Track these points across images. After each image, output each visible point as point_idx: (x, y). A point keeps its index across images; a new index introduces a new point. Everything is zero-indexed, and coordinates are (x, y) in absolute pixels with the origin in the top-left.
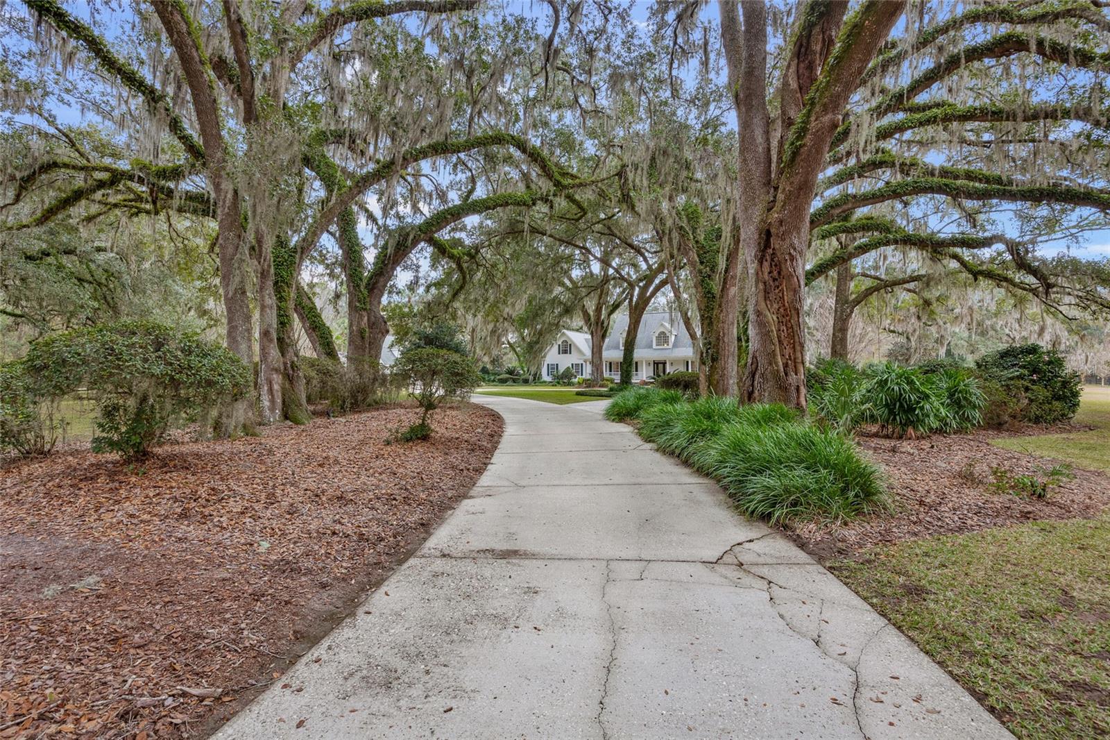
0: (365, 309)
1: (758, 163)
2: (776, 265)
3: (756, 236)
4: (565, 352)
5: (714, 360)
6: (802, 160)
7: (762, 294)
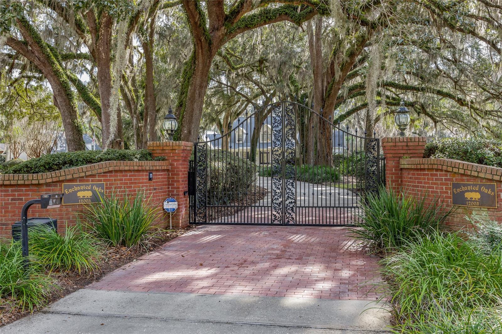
1: (320, 94)
5: (306, 152)
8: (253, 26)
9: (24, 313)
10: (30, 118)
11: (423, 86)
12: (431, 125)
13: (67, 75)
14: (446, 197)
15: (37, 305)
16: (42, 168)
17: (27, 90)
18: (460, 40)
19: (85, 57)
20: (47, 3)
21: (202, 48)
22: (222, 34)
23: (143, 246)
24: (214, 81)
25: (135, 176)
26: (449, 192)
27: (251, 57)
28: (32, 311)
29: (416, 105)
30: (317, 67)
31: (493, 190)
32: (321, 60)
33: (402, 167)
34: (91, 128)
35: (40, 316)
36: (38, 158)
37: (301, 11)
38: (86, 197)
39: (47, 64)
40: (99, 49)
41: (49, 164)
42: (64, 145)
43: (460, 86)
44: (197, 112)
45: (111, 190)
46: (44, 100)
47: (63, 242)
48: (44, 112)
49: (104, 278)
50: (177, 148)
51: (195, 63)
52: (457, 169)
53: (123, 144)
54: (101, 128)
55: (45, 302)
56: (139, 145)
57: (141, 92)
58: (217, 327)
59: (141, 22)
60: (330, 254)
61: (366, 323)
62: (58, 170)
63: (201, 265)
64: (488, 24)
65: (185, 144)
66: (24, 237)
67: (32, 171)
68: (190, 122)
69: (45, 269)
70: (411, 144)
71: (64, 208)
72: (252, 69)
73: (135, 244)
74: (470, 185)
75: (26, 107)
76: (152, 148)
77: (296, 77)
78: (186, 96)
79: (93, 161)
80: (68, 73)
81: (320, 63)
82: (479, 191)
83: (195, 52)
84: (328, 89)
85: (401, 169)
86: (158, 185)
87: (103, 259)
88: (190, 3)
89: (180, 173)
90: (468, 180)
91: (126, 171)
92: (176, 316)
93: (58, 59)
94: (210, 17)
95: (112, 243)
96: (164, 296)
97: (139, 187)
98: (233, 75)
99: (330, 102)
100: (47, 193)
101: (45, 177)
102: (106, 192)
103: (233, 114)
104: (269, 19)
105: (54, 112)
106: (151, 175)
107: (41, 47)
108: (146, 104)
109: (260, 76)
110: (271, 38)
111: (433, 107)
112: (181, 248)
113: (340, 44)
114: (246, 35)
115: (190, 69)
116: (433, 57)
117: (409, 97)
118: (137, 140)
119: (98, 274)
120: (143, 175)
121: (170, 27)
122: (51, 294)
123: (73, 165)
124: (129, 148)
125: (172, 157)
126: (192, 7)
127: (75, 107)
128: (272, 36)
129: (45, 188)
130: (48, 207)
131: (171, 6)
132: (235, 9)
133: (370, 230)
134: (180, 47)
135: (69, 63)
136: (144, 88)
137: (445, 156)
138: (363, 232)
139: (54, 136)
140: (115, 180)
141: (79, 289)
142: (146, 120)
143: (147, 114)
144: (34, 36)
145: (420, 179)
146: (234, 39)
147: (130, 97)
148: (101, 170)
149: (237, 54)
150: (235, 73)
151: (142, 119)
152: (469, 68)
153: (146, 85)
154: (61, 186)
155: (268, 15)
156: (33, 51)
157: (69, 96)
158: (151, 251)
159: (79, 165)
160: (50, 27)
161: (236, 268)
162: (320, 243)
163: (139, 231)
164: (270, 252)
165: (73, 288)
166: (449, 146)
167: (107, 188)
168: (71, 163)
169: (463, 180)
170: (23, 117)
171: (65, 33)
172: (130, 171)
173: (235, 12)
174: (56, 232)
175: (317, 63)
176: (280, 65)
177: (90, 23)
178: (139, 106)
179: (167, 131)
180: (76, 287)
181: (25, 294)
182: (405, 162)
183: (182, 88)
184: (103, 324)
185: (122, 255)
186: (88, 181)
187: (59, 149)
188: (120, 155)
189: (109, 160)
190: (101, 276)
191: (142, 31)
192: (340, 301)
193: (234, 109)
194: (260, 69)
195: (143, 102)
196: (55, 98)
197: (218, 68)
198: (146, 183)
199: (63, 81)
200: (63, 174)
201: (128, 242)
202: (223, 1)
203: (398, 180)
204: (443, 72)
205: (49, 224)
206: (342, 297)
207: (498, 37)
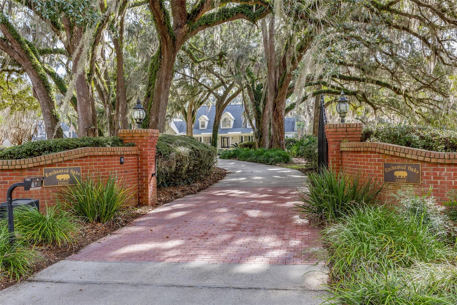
1: (273, 84)
2: (277, 113)
5: (261, 137)
7: (274, 119)
8: (213, 23)
9: (12, 282)
10: (11, 108)
11: (364, 77)
12: (371, 111)
13: (44, 69)
14: (379, 176)
15: (23, 275)
16: (24, 154)
17: (9, 82)
18: (396, 36)
19: (61, 52)
20: (24, 2)
21: (167, 44)
22: (185, 31)
23: (116, 222)
24: (179, 73)
25: (108, 160)
26: (381, 171)
27: (212, 52)
28: (19, 280)
29: (359, 94)
30: (271, 60)
31: (418, 169)
32: (274, 54)
33: (342, 149)
34: (68, 117)
35: (26, 284)
36: (20, 146)
37: (256, 10)
38: (64, 180)
39: (26, 59)
40: (73, 45)
41: (30, 150)
42: (44, 133)
43: (396, 77)
44: (163, 102)
45: (87, 173)
46: (24, 92)
47: (45, 219)
48: (25, 102)
49: (82, 250)
50: (145, 135)
51: (160, 57)
52: (388, 151)
53: (97, 131)
54: (77, 116)
55: (30, 272)
56: (112, 132)
57: (113, 84)
58: (181, 289)
59: (111, 20)
60: (279, 226)
61: (307, 284)
62: (38, 156)
63: (167, 237)
64: (420, 22)
65: (152, 131)
66: (9, 216)
67: (15, 157)
68: (157, 111)
69: (29, 243)
70: (350, 129)
71: (45, 190)
72: (213, 62)
73: (109, 221)
74: (398, 165)
75: (8, 98)
76: (122, 135)
77: (253, 69)
78: (154, 87)
79: (70, 147)
80: (46, 66)
81: (273, 57)
82: (406, 170)
83: (160, 48)
84: (281, 81)
85: (342, 152)
86: (129, 168)
87: (81, 234)
88: (155, 3)
89: (149, 157)
90: (397, 161)
91: (99, 156)
92: (145, 281)
93: (36, 54)
94: (174, 15)
95: (88, 220)
96: (135, 265)
97: (112, 170)
98: (196, 68)
99: (282, 91)
100: (29, 177)
101: (27, 162)
102: (82, 175)
103: (196, 103)
104: (227, 17)
105: (34, 102)
106: (122, 159)
107: (20, 43)
108: (117, 95)
109: (221, 69)
110: (230, 34)
111: (373, 96)
112: (150, 223)
113: (291, 40)
114: (207, 31)
115: (157, 63)
116: (373, 51)
117: (352, 87)
118: (110, 127)
119: (76, 247)
120: (115, 160)
121: (138, 24)
122: (35, 265)
123: (52, 151)
124: (103, 134)
125: (141, 143)
126: (157, 7)
127: (53, 98)
128: (231, 32)
129: (27, 172)
130: (31, 189)
131: (139, 5)
132: (196, 9)
133: (313, 205)
134: (148, 43)
135: (46, 58)
136: (115, 80)
137: (378, 140)
138: (308, 207)
139: (34, 124)
140: (90, 164)
141: (60, 260)
142: (118, 109)
143: (118, 104)
144: (13, 33)
145: (357, 160)
146: (196, 35)
147: (103, 89)
148: (77, 155)
149: (200, 49)
150: (197, 66)
151: (114, 109)
152: (404, 61)
153: (117, 77)
154: (41, 170)
155: (226, 14)
156: (12, 47)
157: (47, 88)
158: (123, 226)
159: (57, 151)
160: (28, 24)
161: (198, 240)
162: (271, 217)
163: (112, 209)
164: (227, 225)
165: (55, 260)
166: (382, 131)
167: (83, 172)
168: (50, 149)
169: (393, 161)
170: (5, 107)
171: (42, 30)
172: (103, 156)
173: (196, 12)
174: (39, 211)
175: (271, 56)
176: (238, 59)
177: (65, 21)
178: (111, 97)
179: (136, 119)
180: (57, 258)
181: (12, 266)
182: (345, 146)
183: (150, 81)
184: (81, 290)
185: (97, 231)
186: (66, 165)
187: (39, 136)
188: (94, 142)
189: (84, 146)
190: (79, 249)
191: (112, 28)
192: (286, 266)
193: (197, 99)
194: (220, 62)
195: (115, 93)
196: (34, 90)
197: (182, 62)
198: (118, 166)
199: (41, 75)
200: (43, 159)
201: (103, 218)
202: (185, 1)
203: (339, 161)
204: (382, 65)
205: (32, 204)
206: (288, 263)
207: (429, 33)
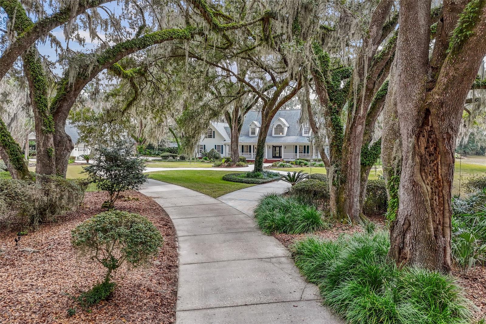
0: (50, 132)
2: (433, 142)
3: (415, 113)
4: (210, 137)
6: (469, 49)
7: (417, 167)
